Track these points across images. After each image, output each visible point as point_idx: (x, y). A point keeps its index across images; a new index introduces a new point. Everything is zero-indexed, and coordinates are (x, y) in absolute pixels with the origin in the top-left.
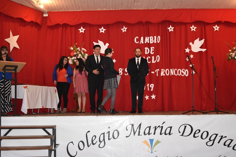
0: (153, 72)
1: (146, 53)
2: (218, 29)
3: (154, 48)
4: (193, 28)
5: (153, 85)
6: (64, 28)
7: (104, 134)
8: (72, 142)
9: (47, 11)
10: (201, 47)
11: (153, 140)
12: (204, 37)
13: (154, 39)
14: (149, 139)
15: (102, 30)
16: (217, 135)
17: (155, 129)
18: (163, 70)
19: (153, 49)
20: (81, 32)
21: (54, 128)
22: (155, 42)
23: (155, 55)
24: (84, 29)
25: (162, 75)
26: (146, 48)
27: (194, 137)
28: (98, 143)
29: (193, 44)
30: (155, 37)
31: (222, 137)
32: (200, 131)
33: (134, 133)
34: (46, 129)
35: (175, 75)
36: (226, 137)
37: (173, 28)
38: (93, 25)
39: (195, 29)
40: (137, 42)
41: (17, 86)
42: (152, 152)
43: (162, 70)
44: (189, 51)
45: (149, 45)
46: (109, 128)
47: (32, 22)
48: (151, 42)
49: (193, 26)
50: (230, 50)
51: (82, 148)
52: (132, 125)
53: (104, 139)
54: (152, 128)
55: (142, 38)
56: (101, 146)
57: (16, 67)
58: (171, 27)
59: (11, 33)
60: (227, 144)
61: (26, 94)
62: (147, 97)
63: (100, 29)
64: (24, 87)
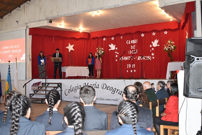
0: (135, 58)
1: (132, 49)
2: (166, 33)
3: (135, 46)
6: (98, 39)
7: (76, 87)
8: (66, 90)
10: (158, 44)
13: (135, 41)
15: (113, 39)
16: (116, 89)
17: (93, 85)
18: (139, 57)
21: (61, 84)
22: (136, 43)
23: (135, 49)
24: (105, 39)
25: (138, 60)
26: (132, 46)
27: (107, 89)
28: (74, 90)
29: (154, 42)
30: (136, 40)
31: (118, 90)
32: (109, 87)
35: (144, 59)
37: (144, 35)
40: (128, 43)
44: (152, 46)
45: (133, 44)
46: (78, 84)
47: (81, 38)
48: (133, 43)
49: (154, 33)
50: (165, 45)
51: (69, 92)
52: (85, 83)
53: (76, 89)
54: (92, 85)
55: (129, 41)
56: (75, 91)
57: (59, 59)
58: (142, 34)
59: (69, 44)
60: (120, 93)
61: (67, 70)
62: (131, 71)
63: (112, 38)
64: (66, 67)
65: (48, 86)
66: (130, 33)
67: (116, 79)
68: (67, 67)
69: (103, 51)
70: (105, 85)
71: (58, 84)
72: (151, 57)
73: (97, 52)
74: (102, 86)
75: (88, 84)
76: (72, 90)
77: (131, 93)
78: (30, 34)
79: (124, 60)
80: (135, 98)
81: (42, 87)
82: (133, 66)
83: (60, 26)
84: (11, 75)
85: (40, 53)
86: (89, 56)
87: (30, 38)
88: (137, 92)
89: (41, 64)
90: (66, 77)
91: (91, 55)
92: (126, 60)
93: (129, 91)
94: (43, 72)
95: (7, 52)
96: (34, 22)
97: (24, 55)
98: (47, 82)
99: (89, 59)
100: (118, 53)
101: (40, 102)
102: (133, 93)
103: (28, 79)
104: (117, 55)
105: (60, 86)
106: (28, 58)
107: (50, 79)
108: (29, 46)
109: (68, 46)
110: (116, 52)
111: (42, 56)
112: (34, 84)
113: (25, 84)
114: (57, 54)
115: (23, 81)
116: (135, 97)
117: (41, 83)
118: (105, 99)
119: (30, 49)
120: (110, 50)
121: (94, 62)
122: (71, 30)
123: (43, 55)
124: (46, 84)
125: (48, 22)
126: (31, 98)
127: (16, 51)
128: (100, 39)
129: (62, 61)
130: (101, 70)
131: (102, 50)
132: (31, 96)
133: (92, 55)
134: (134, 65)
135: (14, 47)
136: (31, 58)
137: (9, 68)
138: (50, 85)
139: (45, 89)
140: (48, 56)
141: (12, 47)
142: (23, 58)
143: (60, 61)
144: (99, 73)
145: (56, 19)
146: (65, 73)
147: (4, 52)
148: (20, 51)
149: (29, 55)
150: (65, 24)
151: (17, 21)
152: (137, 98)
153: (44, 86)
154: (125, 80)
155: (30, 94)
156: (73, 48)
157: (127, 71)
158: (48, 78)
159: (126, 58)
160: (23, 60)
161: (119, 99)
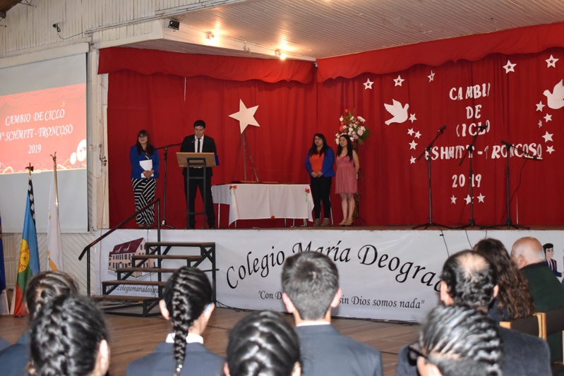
0: (480, 153)
1: (468, 117)
3: (480, 106)
4: (551, 62)
5: (480, 176)
6: (344, 84)
7: (267, 256)
8: (232, 267)
13: (481, 90)
15: (399, 81)
16: (411, 264)
18: (497, 149)
19: (479, 108)
20: (367, 87)
21: (213, 245)
22: (484, 95)
23: (483, 120)
24: (371, 83)
25: (493, 157)
26: (469, 108)
27: (380, 266)
28: (261, 270)
29: (552, 92)
30: (484, 85)
31: (418, 269)
32: (387, 256)
35: (517, 154)
36: (424, 268)
37: (514, 65)
39: (554, 63)
40: (454, 97)
43: (494, 147)
44: (543, 108)
45: (473, 102)
46: (273, 247)
48: (475, 97)
49: (552, 58)
51: (243, 276)
52: (300, 244)
53: (267, 265)
54: (324, 250)
55: (461, 89)
56: (264, 274)
57: (204, 159)
58: (509, 63)
59: (242, 104)
60: (426, 279)
61: (233, 197)
62: (468, 200)
63: (396, 80)
64: (231, 187)
65: (169, 253)
66: (462, 62)
67: (414, 229)
68: (233, 185)
69: (362, 128)
70: (371, 252)
71: (202, 246)
72: (540, 146)
73: (340, 133)
74: (362, 256)
75: (309, 245)
76: (252, 268)
77: (469, 281)
78: (100, 72)
79: (442, 158)
80: (484, 298)
81: (144, 259)
82: (476, 182)
83: (208, 38)
84: (36, 216)
85: (139, 136)
86: (315, 146)
87: (101, 83)
88: (490, 278)
89: (143, 176)
90: (230, 223)
91: (319, 142)
92: (447, 158)
93: (461, 274)
94: (150, 204)
95: (21, 136)
96: (116, 26)
97: (83, 143)
98: (162, 240)
99: (315, 158)
100: (418, 135)
101: (140, 310)
102: (475, 279)
103: (95, 228)
104: (416, 140)
105: (211, 254)
106: (96, 154)
107: (174, 228)
108: (99, 112)
109: (237, 110)
110: (411, 132)
111: (144, 147)
112: (117, 247)
113: (87, 249)
114: (199, 142)
115: (80, 237)
116: (485, 295)
117: (143, 243)
118: (371, 302)
119: (101, 121)
120: (388, 123)
121: (330, 167)
122: (248, 52)
123: (148, 142)
124: (159, 245)
125: (164, 26)
126: (107, 296)
127: (54, 130)
128: (351, 83)
129: (217, 163)
130: (355, 196)
131: (361, 124)
132: (108, 288)
133: (325, 143)
134: (479, 178)
135: (48, 116)
136: (106, 155)
137: (31, 192)
138: (172, 252)
139: (157, 266)
140: (168, 147)
141: (39, 116)
142: (80, 155)
143: (208, 165)
144: (348, 207)
145: (193, 13)
146: (226, 208)
147: (12, 136)
148: (67, 130)
149: (100, 146)
150: (225, 32)
151: (54, 26)
152: (492, 298)
153: (153, 253)
154: (443, 231)
155: (105, 284)
156: (255, 116)
157: (454, 200)
158: (165, 227)
159: (448, 153)
160: (77, 161)
161: (423, 301)
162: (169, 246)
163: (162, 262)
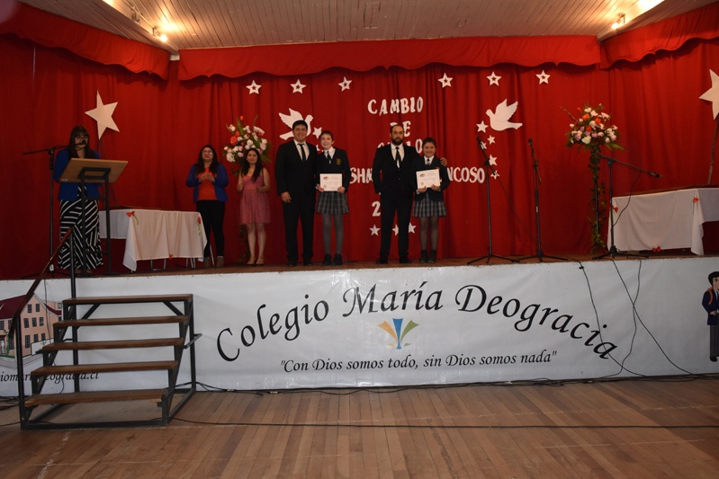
2: (546, 81)
3: (410, 123)
4: (494, 79)
6: (216, 85)
7: (295, 310)
8: (228, 330)
9: (176, 48)
11: (401, 320)
12: (517, 96)
13: (409, 104)
14: (394, 320)
15: (298, 87)
16: (537, 307)
17: (406, 298)
19: (408, 125)
20: (252, 91)
22: (413, 110)
23: (413, 139)
24: (258, 87)
27: (489, 311)
28: (284, 330)
29: (494, 112)
30: (412, 99)
31: (548, 311)
32: (500, 299)
33: (361, 308)
34: (172, 303)
35: (456, 180)
37: (451, 79)
38: (277, 77)
39: (497, 80)
40: (374, 111)
41: (111, 212)
42: (399, 347)
44: (486, 129)
45: (399, 118)
46: (307, 297)
47: (144, 73)
48: (403, 112)
49: (494, 75)
50: (572, 125)
51: (249, 341)
52: (357, 289)
53: (296, 322)
54: (398, 295)
55: (383, 102)
56: (291, 335)
57: (107, 171)
58: (445, 77)
59: (99, 99)
60: (559, 325)
61: (132, 228)
63: (294, 86)
64: (128, 213)
66: (396, 70)
67: (469, 264)
68: (131, 211)
69: (264, 141)
75: (373, 290)
76: (266, 328)
79: (359, 181)
92: (363, 181)
98: (79, 295)
109: (95, 105)
117: (33, 302)
120: (284, 137)
124: (73, 303)
128: (228, 83)
131: (261, 136)
154: (584, 264)
156: (114, 117)
157: (375, 230)
159: (365, 175)
161: (555, 353)
162: (96, 303)
163: (80, 330)
